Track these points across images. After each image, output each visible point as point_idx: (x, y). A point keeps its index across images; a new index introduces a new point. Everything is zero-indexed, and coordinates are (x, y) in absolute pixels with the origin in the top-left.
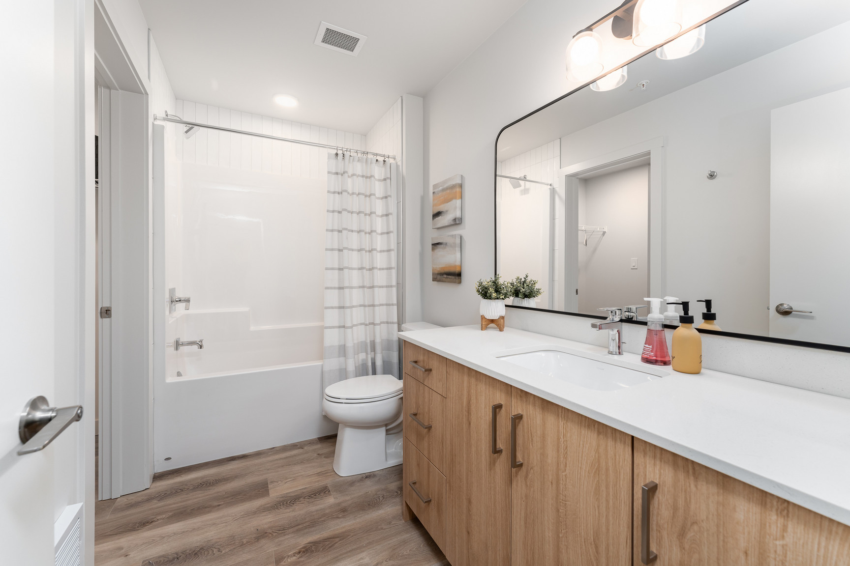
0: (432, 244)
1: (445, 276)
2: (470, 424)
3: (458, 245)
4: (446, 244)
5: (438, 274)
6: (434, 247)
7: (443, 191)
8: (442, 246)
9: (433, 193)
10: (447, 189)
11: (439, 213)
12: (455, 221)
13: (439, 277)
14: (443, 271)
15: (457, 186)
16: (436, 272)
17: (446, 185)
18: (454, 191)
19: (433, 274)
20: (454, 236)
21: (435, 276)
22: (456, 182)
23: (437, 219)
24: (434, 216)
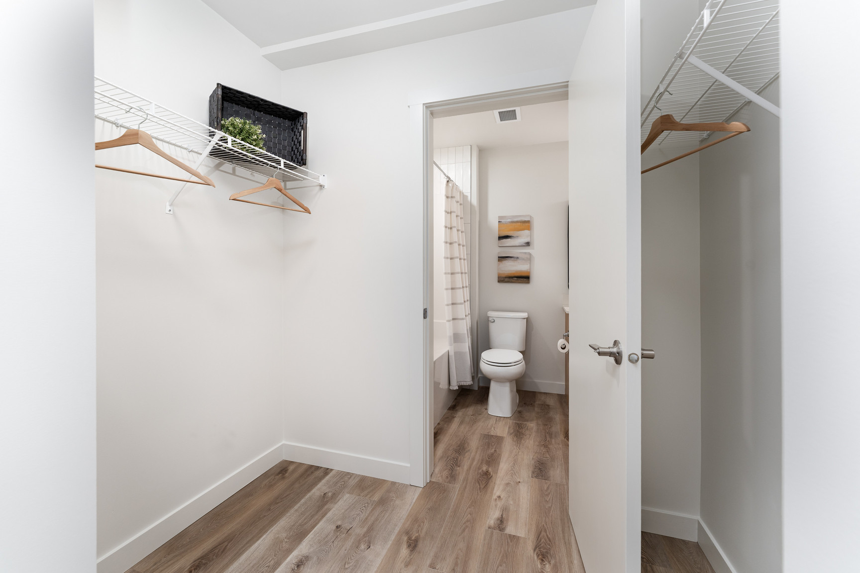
1: (515, 279)
3: (529, 259)
4: (518, 258)
5: (506, 277)
6: (501, 258)
7: (512, 222)
8: (512, 259)
9: (499, 222)
10: (517, 222)
11: (507, 237)
12: (528, 244)
13: (506, 279)
14: (513, 276)
15: (528, 222)
16: (504, 276)
17: (515, 220)
18: (527, 224)
19: (498, 278)
20: (525, 253)
21: (502, 279)
22: (526, 219)
23: (504, 240)
24: (500, 238)
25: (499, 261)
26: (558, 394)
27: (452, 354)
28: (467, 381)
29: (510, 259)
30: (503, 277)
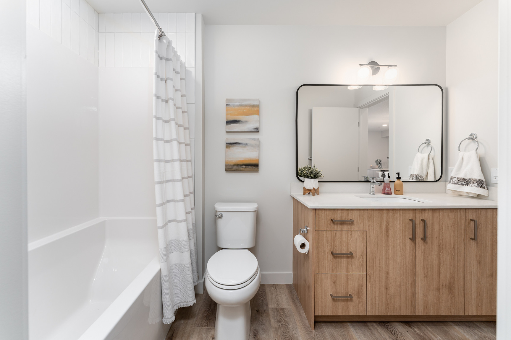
0: (226, 143)
1: (245, 167)
2: (388, 236)
3: (258, 146)
4: (246, 144)
5: (234, 165)
6: (230, 145)
7: (241, 106)
8: (241, 145)
9: (227, 105)
10: (246, 106)
11: (235, 122)
12: (257, 130)
13: (235, 168)
14: (241, 163)
15: (258, 106)
16: (233, 164)
17: (244, 103)
18: (256, 109)
19: (226, 166)
20: (255, 139)
21: (230, 167)
22: (256, 103)
23: (232, 125)
24: (228, 122)
25: (226, 147)
26: (286, 284)
27: (164, 273)
28: (190, 300)
29: (238, 145)
30: (231, 165)
